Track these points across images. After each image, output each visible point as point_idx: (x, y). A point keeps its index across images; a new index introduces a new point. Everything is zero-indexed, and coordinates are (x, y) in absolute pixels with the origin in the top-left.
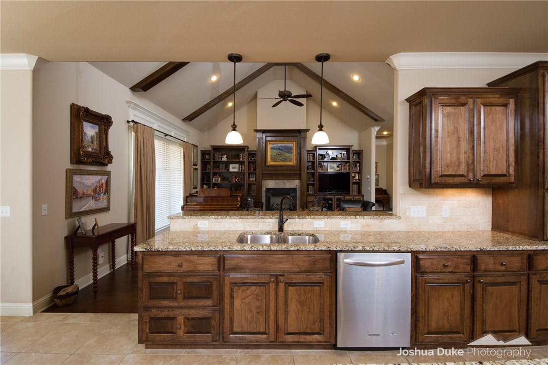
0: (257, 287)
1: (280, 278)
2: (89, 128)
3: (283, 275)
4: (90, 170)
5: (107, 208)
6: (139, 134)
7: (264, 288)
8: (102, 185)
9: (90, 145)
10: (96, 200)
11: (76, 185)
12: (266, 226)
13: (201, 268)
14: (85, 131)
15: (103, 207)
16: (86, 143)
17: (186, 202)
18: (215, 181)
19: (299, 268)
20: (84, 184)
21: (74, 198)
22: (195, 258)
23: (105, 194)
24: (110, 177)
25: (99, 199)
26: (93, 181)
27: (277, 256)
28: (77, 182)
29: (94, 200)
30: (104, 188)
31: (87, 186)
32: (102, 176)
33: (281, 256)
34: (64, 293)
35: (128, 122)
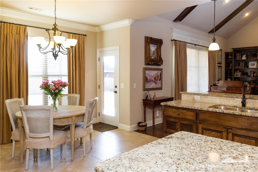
0: (216, 133)
1: (229, 130)
2: (153, 47)
3: (231, 129)
4: (153, 68)
5: (161, 88)
6: (177, 47)
7: (220, 134)
8: (158, 75)
9: (153, 56)
10: (156, 83)
11: (147, 75)
12: (235, 103)
13: (188, 117)
14: (151, 49)
15: (159, 87)
16: (151, 55)
17: (210, 89)
18: (236, 76)
19: (241, 126)
20: (150, 75)
21: (146, 82)
22: (185, 111)
23: (160, 80)
24: (162, 71)
25: (157, 83)
26: (154, 74)
27: (227, 117)
28: (147, 74)
29: (154, 83)
30: (159, 77)
31: (152, 76)
32: (158, 71)
33: (230, 117)
34: (141, 125)
35: (172, 40)
